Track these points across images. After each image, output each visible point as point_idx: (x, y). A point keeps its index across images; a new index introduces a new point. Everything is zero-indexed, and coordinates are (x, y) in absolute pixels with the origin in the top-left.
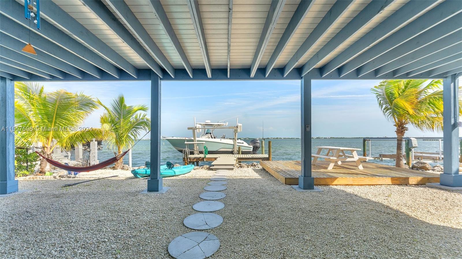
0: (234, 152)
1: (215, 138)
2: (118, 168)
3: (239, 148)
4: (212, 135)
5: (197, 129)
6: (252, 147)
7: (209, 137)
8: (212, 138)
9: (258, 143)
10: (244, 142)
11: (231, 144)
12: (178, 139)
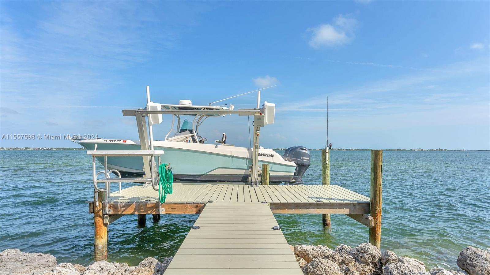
0: (250, 178)
1: (201, 142)
3: (264, 168)
4: (195, 134)
5: (150, 115)
6: (295, 165)
7: (188, 139)
8: (195, 141)
9: (304, 155)
10: (274, 153)
11: (244, 158)
12: (105, 142)
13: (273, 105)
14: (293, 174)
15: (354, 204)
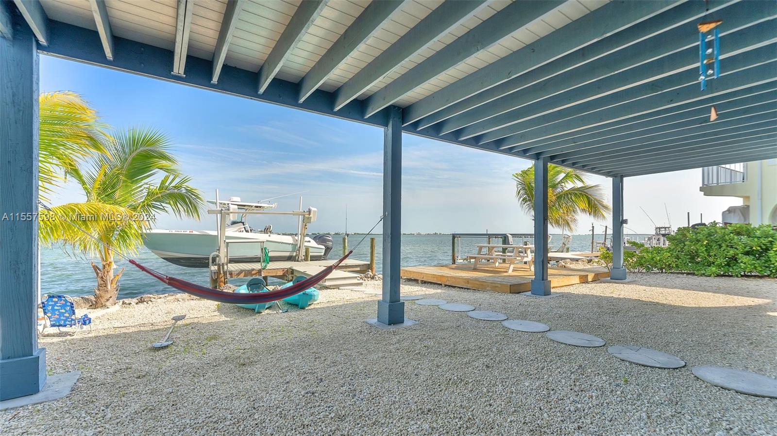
1: (253, 231)
2: (108, 304)
3: (306, 250)
4: (246, 225)
6: (324, 247)
7: (242, 230)
8: (247, 231)
9: (329, 240)
10: (311, 240)
11: (290, 244)
12: (171, 232)
13: (315, 209)
14: (323, 254)
15: (363, 265)
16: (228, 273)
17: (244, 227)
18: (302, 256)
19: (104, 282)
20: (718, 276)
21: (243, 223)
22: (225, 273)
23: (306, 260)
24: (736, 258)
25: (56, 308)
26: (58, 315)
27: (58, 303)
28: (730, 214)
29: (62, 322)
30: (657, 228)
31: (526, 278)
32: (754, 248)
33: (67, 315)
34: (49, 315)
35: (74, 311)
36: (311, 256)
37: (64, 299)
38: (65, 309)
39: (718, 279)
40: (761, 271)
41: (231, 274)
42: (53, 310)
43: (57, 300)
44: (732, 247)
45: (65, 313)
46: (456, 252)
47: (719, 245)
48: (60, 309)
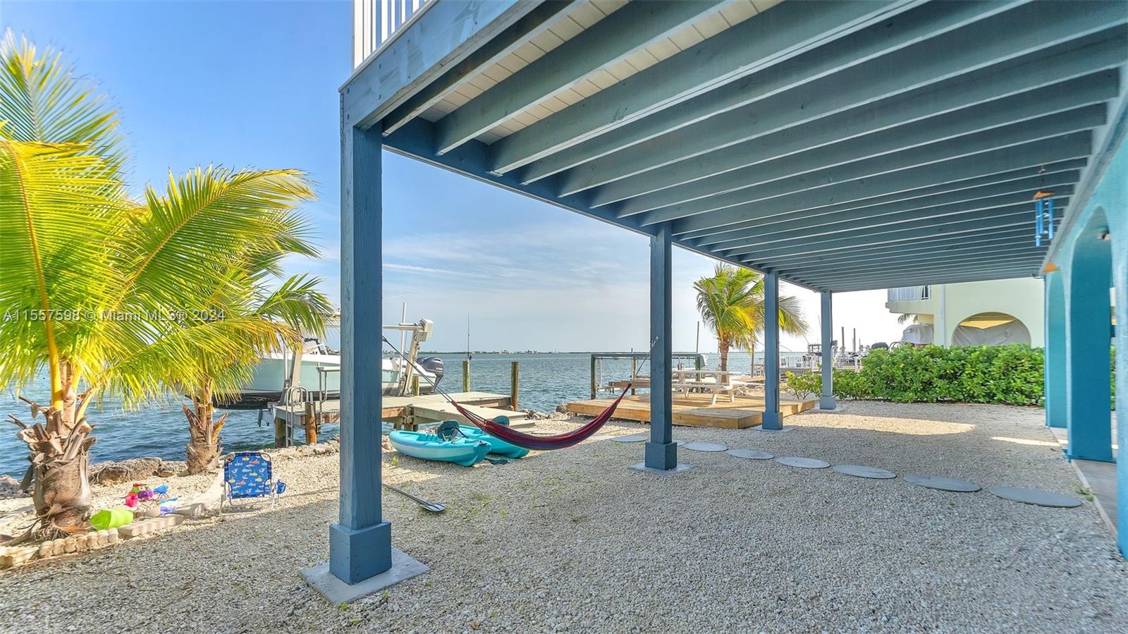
6: (434, 375)
8: (322, 353)
9: (439, 365)
13: (432, 322)
14: (435, 384)
15: (502, 399)
16: (321, 417)
17: (319, 347)
18: (409, 388)
19: (202, 434)
20: (916, 402)
21: (316, 340)
22: (318, 416)
23: (414, 393)
24: (931, 382)
25: (244, 470)
26: (245, 480)
27: (249, 464)
28: (910, 334)
29: (249, 491)
30: (809, 346)
31: (742, 411)
32: (948, 371)
33: (259, 480)
34: (232, 481)
35: (271, 473)
36: (420, 388)
37: (259, 457)
38: (257, 472)
39: (916, 405)
40: (955, 395)
41: (326, 417)
42: (240, 474)
43: (248, 459)
44: (927, 370)
45: (257, 477)
46: (596, 379)
47: (915, 368)
48: (249, 473)
